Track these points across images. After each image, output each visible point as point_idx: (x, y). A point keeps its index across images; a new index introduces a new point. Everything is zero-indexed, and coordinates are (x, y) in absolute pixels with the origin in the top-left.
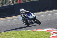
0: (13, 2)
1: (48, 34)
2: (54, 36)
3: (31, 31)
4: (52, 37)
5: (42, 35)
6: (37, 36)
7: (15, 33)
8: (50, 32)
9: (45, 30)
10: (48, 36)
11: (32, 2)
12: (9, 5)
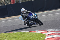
0: (6, 2)
1: (43, 36)
2: (49, 38)
3: (25, 33)
4: (47, 39)
5: (36, 37)
6: (31, 38)
7: (8, 35)
8: (45, 34)
9: (40, 32)
10: (43, 38)
11: (26, 2)
12: (1, 6)
